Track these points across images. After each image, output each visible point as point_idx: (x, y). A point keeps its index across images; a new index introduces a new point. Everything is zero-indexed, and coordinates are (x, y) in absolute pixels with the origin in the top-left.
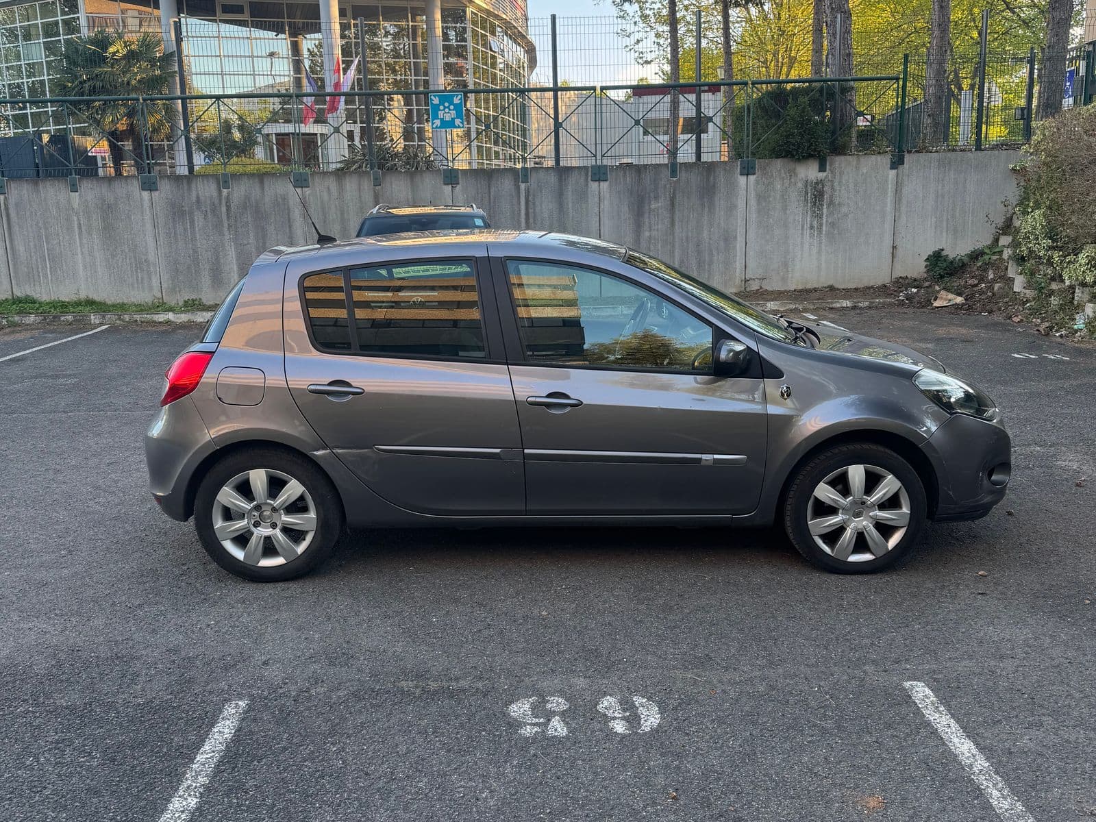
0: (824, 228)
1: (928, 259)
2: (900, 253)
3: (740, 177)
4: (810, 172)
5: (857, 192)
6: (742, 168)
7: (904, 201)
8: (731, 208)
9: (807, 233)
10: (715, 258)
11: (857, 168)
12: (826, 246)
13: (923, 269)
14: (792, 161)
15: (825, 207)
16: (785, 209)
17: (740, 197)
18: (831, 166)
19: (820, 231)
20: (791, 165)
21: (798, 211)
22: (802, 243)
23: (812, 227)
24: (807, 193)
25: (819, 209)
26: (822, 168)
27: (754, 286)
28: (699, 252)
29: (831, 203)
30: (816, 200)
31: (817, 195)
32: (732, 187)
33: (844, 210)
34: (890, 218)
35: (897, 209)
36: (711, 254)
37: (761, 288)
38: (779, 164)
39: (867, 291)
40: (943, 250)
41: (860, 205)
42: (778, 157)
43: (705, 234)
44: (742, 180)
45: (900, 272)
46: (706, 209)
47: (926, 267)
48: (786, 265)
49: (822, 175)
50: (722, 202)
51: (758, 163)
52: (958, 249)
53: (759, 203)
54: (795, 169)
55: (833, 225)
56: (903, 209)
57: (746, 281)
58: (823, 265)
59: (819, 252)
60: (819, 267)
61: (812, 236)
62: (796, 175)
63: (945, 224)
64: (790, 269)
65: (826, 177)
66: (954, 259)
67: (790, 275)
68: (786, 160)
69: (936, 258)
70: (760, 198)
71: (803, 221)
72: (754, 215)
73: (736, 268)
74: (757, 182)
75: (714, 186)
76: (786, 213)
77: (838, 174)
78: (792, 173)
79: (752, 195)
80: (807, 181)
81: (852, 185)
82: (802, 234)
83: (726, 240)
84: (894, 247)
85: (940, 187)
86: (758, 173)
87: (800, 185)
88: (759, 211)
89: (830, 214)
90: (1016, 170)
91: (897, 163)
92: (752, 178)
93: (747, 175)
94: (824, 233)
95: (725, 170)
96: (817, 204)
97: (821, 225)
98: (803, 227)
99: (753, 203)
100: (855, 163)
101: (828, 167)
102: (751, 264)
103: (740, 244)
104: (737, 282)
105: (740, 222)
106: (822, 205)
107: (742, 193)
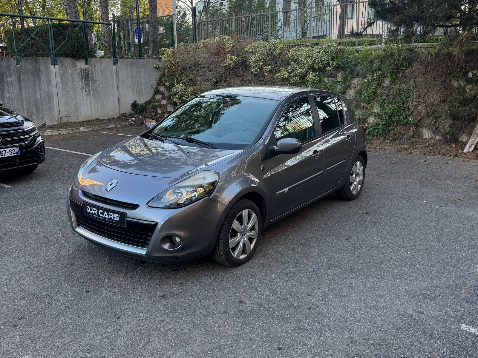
0: (91, 91)
1: (131, 105)
2: (121, 102)
3: (51, 66)
4: (81, 65)
5: (102, 75)
6: (52, 61)
7: (120, 80)
8: (49, 82)
9: (84, 93)
10: (45, 107)
11: (101, 64)
12: (93, 100)
13: (130, 110)
14: (74, 59)
15: (90, 81)
16: (73, 82)
17: (52, 76)
18: (90, 62)
19: (90, 93)
20: (74, 61)
21: (79, 83)
22: (83, 99)
23: (86, 91)
24: (82, 75)
25: (88, 83)
26: (87, 64)
27: (65, 120)
28: (36, 104)
29: (92, 80)
30: (86, 78)
31: (86, 76)
32: (48, 70)
33: (98, 83)
34: (116, 88)
35: (118, 83)
36: (42, 105)
37: (68, 121)
38: (68, 60)
39: (111, 120)
40: (136, 101)
41: (104, 81)
42: (67, 57)
43: (38, 95)
44: (52, 67)
45: (122, 112)
46: (37, 82)
47: (131, 109)
48: (77, 109)
49: (87, 66)
50: (44, 78)
51: (59, 59)
52: (142, 101)
53: (62, 79)
54: (75, 63)
55: (94, 90)
56: (120, 83)
57: (61, 118)
58: (93, 109)
59: (91, 103)
60: (91, 110)
61: (86, 95)
62: (76, 66)
63: (135, 89)
64: (79, 111)
65: (89, 68)
66: (138, 104)
67: (80, 114)
68: (71, 58)
69: (134, 105)
70: (61, 76)
71: (82, 88)
72: (60, 85)
73: (55, 112)
74: (59, 69)
75: (39, 69)
76: (74, 85)
77: (93, 67)
78: (74, 65)
79: (58, 75)
80: (81, 69)
81: (99, 72)
82: (82, 94)
83: (49, 98)
84: (119, 100)
85: (132, 74)
86: (60, 64)
87: (78, 71)
88: (62, 83)
89: (93, 85)
90: (156, 68)
91: (115, 63)
92: (57, 67)
93: (55, 65)
94: (91, 94)
95: (44, 62)
96: (87, 80)
97: (90, 90)
98: (82, 91)
99: (59, 79)
100: (99, 61)
101: (89, 63)
102: (62, 110)
103: (55, 100)
104: (57, 119)
105: (54, 88)
106: (89, 81)
107: (53, 74)
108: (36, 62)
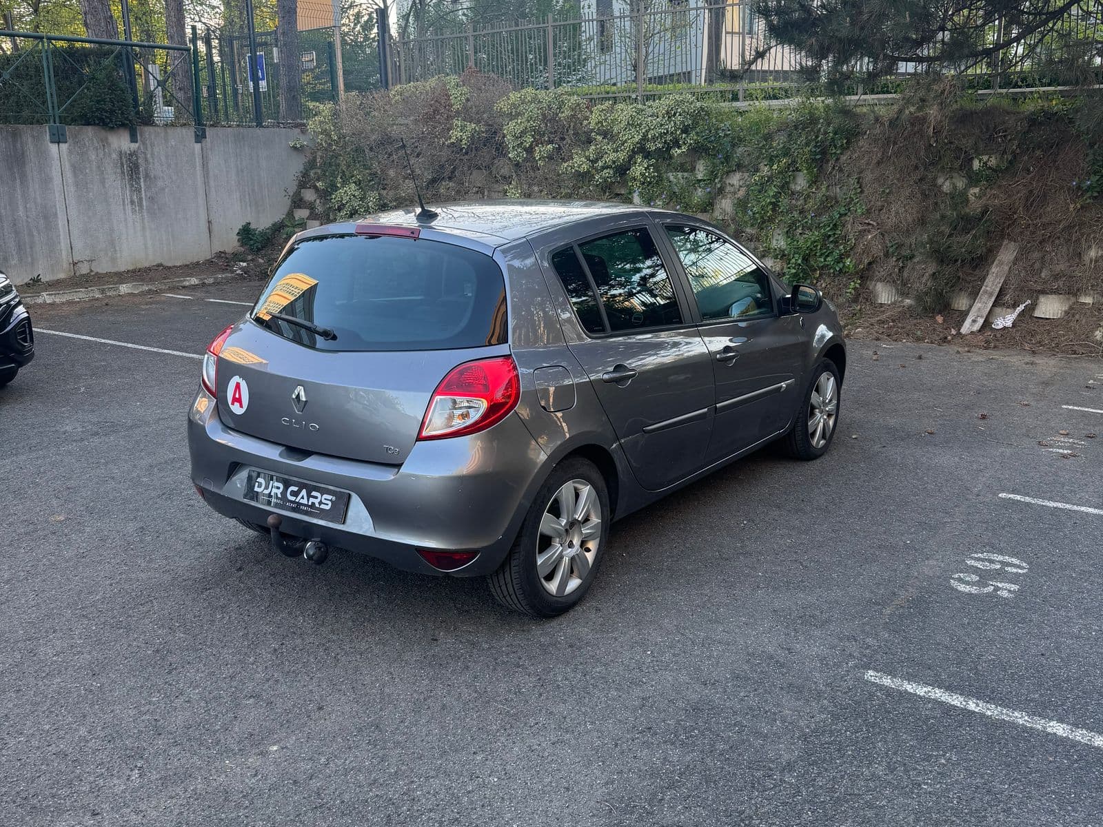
0: (144, 203)
1: (238, 233)
2: (215, 227)
3: (50, 144)
4: (121, 142)
5: (169, 166)
6: (52, 135)
7: (211, 174)
8: (46, 181)
9: (129, 207)
10: (36, 239)
11: (166, 140)
12: (148, 222)
13: (236, 244)
14: (103, 129)
15: (142, 180)
16: (103, 182)
17: (53, 168)
18: (141, 136)
19: (141, 205)
20: (103, 133)
21: (115, 185)
22: (126, 220)
23: (132, 202)
24: (122, 165)
25: (137, 183)
26: (134, 139)
27: (84, 269)
28: (17, 233)
29: (147, 176)
30: (132, 173)
31: (132, 168)
32: (43, 155)
33: (160, 183)
34: (201, 192)
35: (206, 183)
36: (31, 235)
37: (91, 271)
38: (90, 131)
39: (192, 268)
40: (250, 223)
41: (174, 178)
42: (88, 124)
43: (21, 213)
44: (54, 148)
45: (218, 247)
46: (18, 181)
47: (238, 241)
48: (112, 243)
49: (134, 146)
50: (35, 173)
51: (70, 130)
52: (262, 223)
53: (75, 175)
54: (107, 139)
55: (151, 199)
56: (212, 183)
57: (75, 264)
58: (149, 243)
59: (144, 228)
60: (145, 245)
61: (134, 211)
62: (109, 145)
63: (247, 197)
64: (117, 248)
65: (139, 147)
66: (254, 230)
67: (119, 255)
68: (96, 128)
69: (246, 233)
70: (75, 169)
71: (123, 195)
72: (72, 189)
73: (61, 250)
74: (70, 152)
75: (23, 154)
76: (104, 187)
77: (149, 145)
78: (105, 143)
79: (67, 166)
80: (121, 152)
81: (163, 158)
82: (124, 209)
83: (46, 217)
84: (209, 222)
85: (238, 162)
86: (70, 141)
87: (114, 156)
88: (77, 185)
89: (148, 188)
90: (296, 147)
91: (200, 137)
92: (64, 146)
93: (58, 143)
94: (145, 208)
95: (33, 137)
96: (134, 177)
97: (141, 199)
98: (124, 201)
99: (69, 174)
100: (162, 135)
101: (139, 138)
102: (78, 245)
103: (61, 222)
104: (65, 265)
105: (58, 196)
106: (139, 178)
107: (56, 164)
108: (15, 135)
